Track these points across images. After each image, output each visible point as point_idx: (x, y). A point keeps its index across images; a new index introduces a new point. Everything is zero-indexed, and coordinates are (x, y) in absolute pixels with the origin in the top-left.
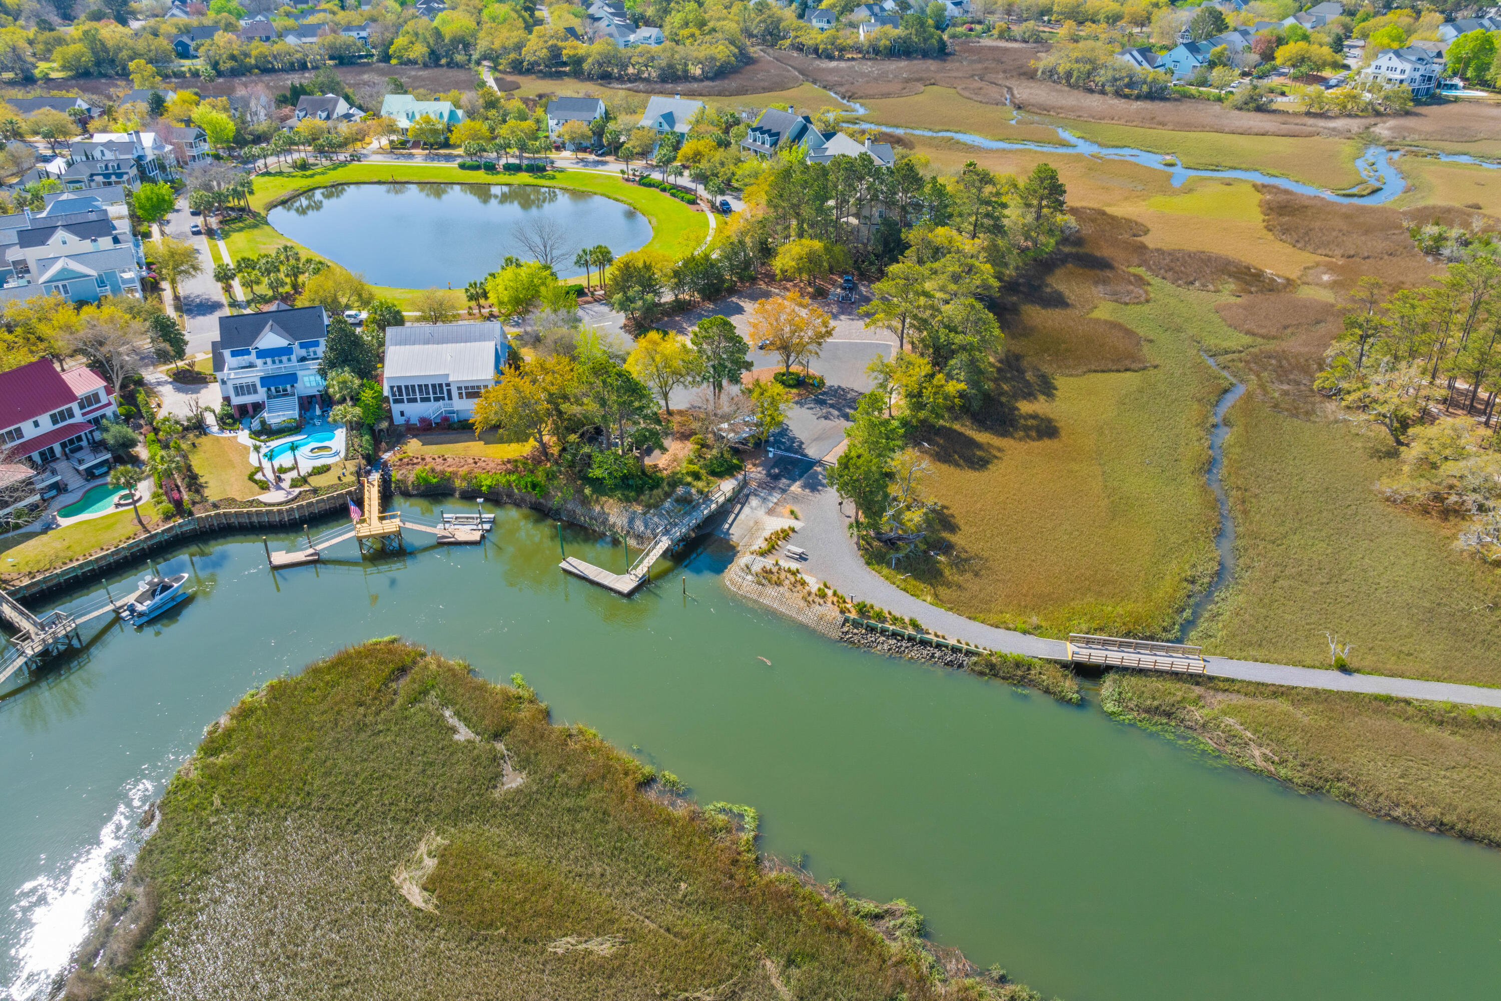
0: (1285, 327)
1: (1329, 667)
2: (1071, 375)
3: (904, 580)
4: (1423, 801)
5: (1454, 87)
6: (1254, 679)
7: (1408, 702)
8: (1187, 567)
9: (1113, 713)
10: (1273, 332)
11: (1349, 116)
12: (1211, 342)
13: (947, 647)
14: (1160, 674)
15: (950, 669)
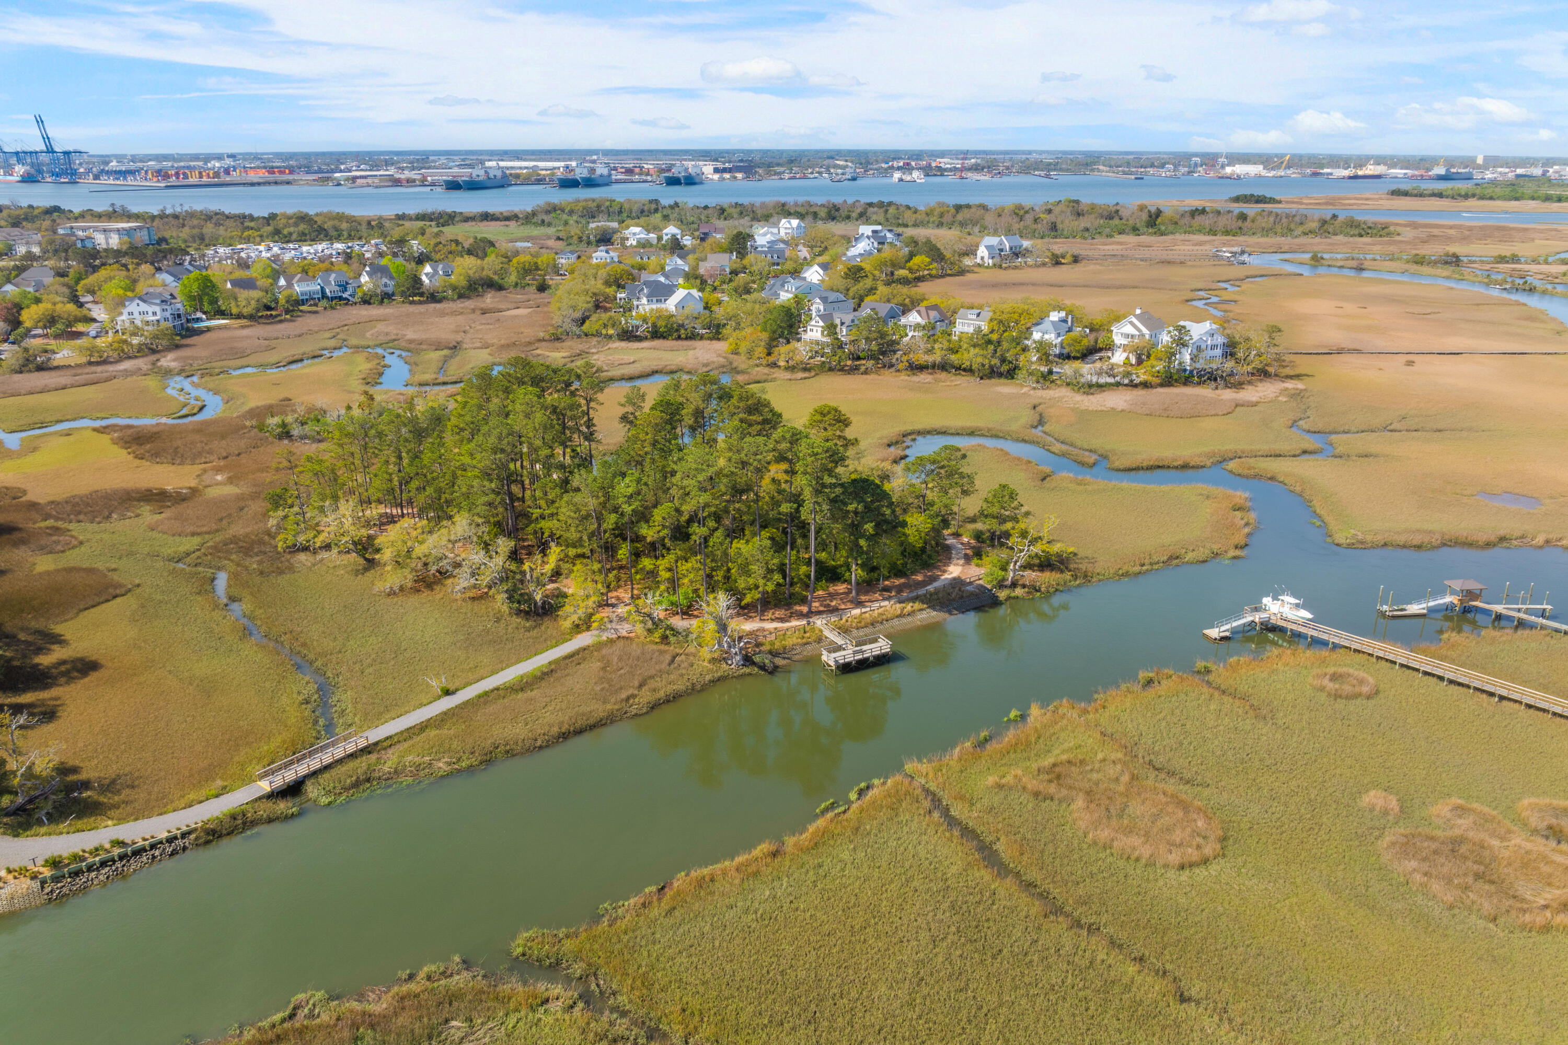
0: (221, 520)
1: (439, 697)
2: (66, 621)
3: (70, 825)
4: (547, 728)
5: (198, 320)
6: (403, 728)
7: (497, 689)
8: (295, 696)
9: (330, 803)
10: (214, 527)
11: (130, 358)
12: (168, 551)
13: (161, 843)
14: (340, 761)
15: (177, 857)
